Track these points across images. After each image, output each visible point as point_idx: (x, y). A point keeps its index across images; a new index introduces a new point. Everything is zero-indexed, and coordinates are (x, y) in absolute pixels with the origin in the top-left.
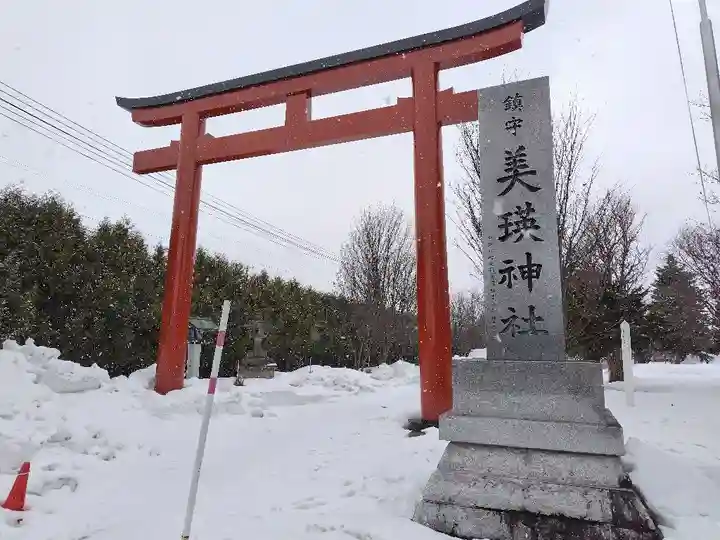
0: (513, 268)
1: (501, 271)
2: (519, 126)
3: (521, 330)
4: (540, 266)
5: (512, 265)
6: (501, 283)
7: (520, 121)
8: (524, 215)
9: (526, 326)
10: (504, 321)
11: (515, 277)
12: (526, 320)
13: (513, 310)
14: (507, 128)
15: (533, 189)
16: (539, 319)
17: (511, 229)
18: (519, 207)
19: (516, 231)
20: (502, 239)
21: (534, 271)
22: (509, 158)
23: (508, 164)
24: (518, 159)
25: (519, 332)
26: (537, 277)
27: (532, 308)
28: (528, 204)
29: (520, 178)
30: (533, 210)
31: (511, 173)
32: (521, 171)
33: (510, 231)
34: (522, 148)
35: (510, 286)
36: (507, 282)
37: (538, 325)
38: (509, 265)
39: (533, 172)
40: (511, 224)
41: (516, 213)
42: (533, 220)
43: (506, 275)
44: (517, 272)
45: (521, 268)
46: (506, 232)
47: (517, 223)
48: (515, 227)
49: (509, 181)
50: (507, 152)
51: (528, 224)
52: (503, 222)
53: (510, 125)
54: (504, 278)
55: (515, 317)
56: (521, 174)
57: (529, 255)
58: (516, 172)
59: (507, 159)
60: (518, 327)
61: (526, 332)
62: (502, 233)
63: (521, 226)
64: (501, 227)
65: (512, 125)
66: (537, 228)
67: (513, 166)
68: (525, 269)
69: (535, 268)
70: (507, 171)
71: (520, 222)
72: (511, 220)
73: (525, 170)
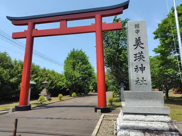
0: (138, 68)
4: (145, 67)
7: (139, 31)
10: (136, 81)
11: (139, 70)
12: (141, 81)
13: (138, 78)
14: (136, 32)
15: (142, 48)
16: (145, 81)
18: (139, 53)
19: (138, 58)
20: (135, 60)
21: (143, 69)
22: (137, 40)
23: (136, 41)
24: (139, 40)
26: (144, 70)
28: (142, 52)
30: (143, 53)
31: (137, 44)
34: (139, 38)
36: (136, 71)
38: (137, 67)
39: (143, 44)
40: (137, 57)
42: (143, 56)
43: (136, 69)
47: (139, 56)
48: (138, 57)
49: (136, 46)
51: (142, 57)
52: (135, 56)
53: (136, 31)
54: (136, 70)
55: (139, 80)
56: (139, 44)
57: (142, 65)
58: (138, 44)
59: (136, 40)
60: (140, 83)
61: (142, 84)
62: (135, 59)
63: (140, 57)
64: (135, 57)
65: (137, 31)
66: (144, 58)
67: (137, 42)
68: (141, 68)
69: (144, 68)
70: (136, 43)
71: (140, 56)
72: (137, 55)
73: (141, 43)
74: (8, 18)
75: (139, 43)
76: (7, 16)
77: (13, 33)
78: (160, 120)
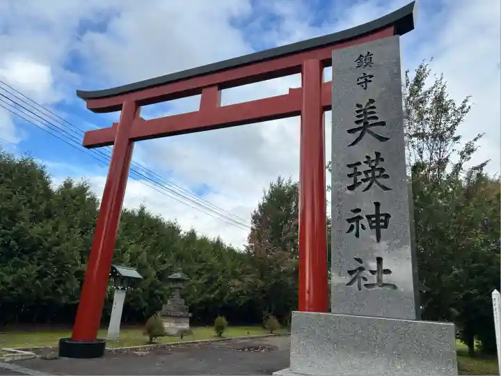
0: (360, 218)
1: (349, 221)
2: (370, 81)
3: (367, 282)
4: (388, 216)
5: (360, 214)
6: (348, 232)
7: (371, 76)
8: (373, 164)
9: (373, 279)
10: (351, 272)
11: (363, 227)
12: (373, 272)
13: (359, 260)
14: (358, 84)
15: (382, 139)
16: (388, 271)
17: (359, 179)
18: (368, 157)
19: (365, 180)
20: (351, 188)
21: (382, 221)
22: (360, 111)
23: (358, 116)
24: (368, 111)
25: (366, 285)
26: (386, 226)
27: (380, 260)
28: (378, 154)
29: (370, 129)
30: (382, 160)
31: (362, 125)
32: (370, 122)
33: (359, 181)
34: (372, 101)
35: (357, 235)
36: (355, 231)
37: (385, 278)
38: (356, 215)
39: (383, 124)
40: (360, 173)
41: (365, 162)
42: (382, 170)
43: (354, 224)
44: (365, 222)
45: (369, 217)
46: (355, 180)
47: (366, 172)
48: (363, 176)
49: (359, 132)
50: (358, 106)
51: (377, 173)
52: (351, 171)
53: (361, 81)
54: (352, 228)
55: (361, 269)
56: (372, 125)
58: (366, 123)
59: (358, 112)
60: (365, 279)
61: (372, 285)
62: (351, 182)
63: (370, 175)
64: (350, 176)
65: (363, 80)
66: (386, 176)
67: (363, 118)
68: (373, 219)
69: (383, 218)
70: (357, 122)
71: (369, 171)
72: (360, 169)
73: (374, 121)
74: (81, 94)
76: (77, 91)
77: (86, 133)
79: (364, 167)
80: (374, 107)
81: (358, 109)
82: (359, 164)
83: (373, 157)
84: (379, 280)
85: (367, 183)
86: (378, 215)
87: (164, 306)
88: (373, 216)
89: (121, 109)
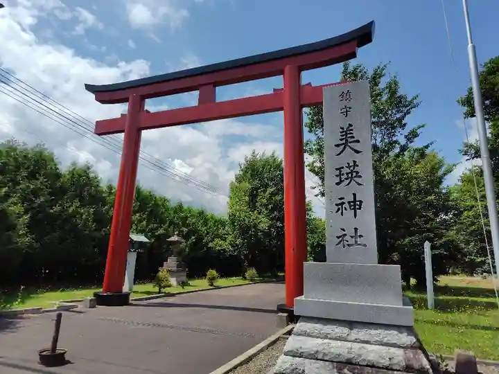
0: (343, 203)
1: (337, 205)
2: (350, 111)
3: (349, 243)
4: (361, 202)
5: (343, 201)
6: (336, 212)
7: (350, 108)
8: (352, 168)
9: (352, 241)
10: (338, 237)
11: (345, 209)
12: (352, 237)
13: (343, 230)
14: (341, 113)
15: (357, 152)
16: (361, 236)
17: (343, 177)
18: (348, 164)
19: (346, 179)
20: (338, 184)
21: (358, 205)
22: (343, 132)
23: (342, 136)
24: (348, 132)
25: (348, 245)
26: (360, 209)
27: (356, 229)
28: (355, 162)
29: (349, 145)
30: (357, 166)
31: (344, 141)
33: (343, 179)
34: (350, 125)
35: (342, 214)
36: (340, 211)
37: (360, 240)
38: (340, 202)
39: (358, 141)
40: (343, 174)
41: (347, 167)
42: (357, 173)
43: (340, 207)
44: (346, 205)
45: (349, 203)
46: (340, 179)
47: (347, 174)
48: (345, 176)
49: (342, 147)
50: (342, 128)
51: (354, 174)
52: (338, 172)
54: (339, 209)
55: (345, 235)
56: (350, 142)
57: (354, 195)
58: (347, 140)
59: (341, 132)
60: (347, 241)
61: (352, 245)
62: (338, 180)
63: (350, 175)
64: (337, 176)
65: (344, 110)
66: (360, 177)
67: (345, 137)
68: (352, 204)
69: (358, 203)
70: (341, 140)
71: (350, 173)
72: (343, 171)
73: (353, 140)
74: (89, 88)
75: (349, 140)
76: (86, 85)
77: (97, 122)
78: (385, 340)
79: (346, 170)
80: (352, 130)
81: (341, 130)
82: (343, 168)
83: (352, 164)
84: (356, 242)
85: (348, 181)
86: (355, 201)
87: (165, 263)
88: (352, 202)
89: (128, 101)
